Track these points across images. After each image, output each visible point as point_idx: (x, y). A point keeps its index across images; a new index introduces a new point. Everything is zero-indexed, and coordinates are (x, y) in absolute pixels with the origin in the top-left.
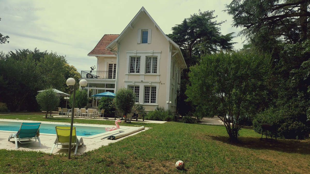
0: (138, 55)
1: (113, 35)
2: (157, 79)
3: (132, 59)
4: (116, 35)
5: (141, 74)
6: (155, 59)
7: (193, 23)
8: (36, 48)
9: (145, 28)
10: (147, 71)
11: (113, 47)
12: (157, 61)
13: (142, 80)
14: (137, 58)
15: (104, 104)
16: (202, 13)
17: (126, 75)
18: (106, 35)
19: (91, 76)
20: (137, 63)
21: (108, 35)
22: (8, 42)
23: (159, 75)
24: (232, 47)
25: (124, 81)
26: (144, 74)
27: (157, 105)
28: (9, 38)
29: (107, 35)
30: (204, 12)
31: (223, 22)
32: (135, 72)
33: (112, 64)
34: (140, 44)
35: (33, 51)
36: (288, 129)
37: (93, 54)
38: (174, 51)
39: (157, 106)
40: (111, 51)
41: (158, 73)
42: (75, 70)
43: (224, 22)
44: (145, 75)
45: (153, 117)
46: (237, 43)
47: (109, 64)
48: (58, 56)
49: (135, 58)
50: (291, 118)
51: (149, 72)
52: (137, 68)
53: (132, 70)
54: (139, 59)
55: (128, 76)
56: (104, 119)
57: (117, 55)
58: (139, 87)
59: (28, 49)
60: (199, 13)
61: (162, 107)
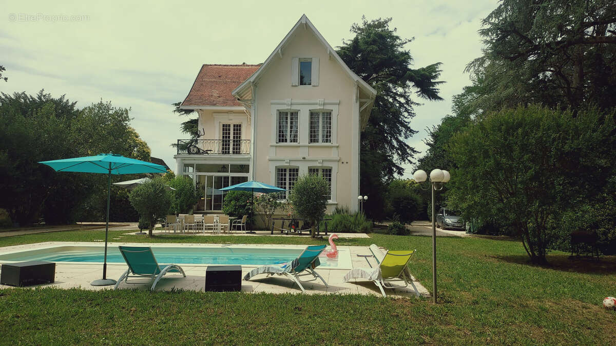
0: (295, 108)
1: (220, 65)
2: (333, 154)
3: (282, 115)
4: (227, 66)
5: (301, 144)
6: (328, 115)
7: (371, 44)
8: (43, 90)
9: (306, 55)
10: (313, 138)
11: (242, 93)
12: (330, 119)
13: (304, 156)
14: (292, 114)
15: (235, 206)
16: (369, 23)
17: (271, 146)
18: (206, 65)
19: (195, 150)
20: (291, 123)
21: (211, 65)
22: (6, 79)
23: (337, 147)
24: (435, 89)
25: (268, 158)
26: (307, 144)
27: (336, 203)
28: (5, 70)
29: (208, 65)
30: (372, 21)
31: (407, 41)
32: (288, 140)
33: (229, 125)
34: (296, 86)
35: (35, 97)
36: (607, 239)
37: (191, 104)
38: (363, 100)
39: (335, 206)
40: (239, 99)
41: (334, 142)
42: (137, 137)
43: (410, 41)
44: (309, 147)
45: (337, 226)
46: (445, 82)
47: (223, 125)
48: (117, 109)
49: (287, 114)
50: (610, 220)
51: (316, 141)
52: (291, 133)
53: (282, 138)
54: (294, 115)
55: (275, 148)
56: (247, 233)
57: (253, 108)
58: (297, 170)
59: (23, 93)
60: (363, 22)
61: (344, 207)
